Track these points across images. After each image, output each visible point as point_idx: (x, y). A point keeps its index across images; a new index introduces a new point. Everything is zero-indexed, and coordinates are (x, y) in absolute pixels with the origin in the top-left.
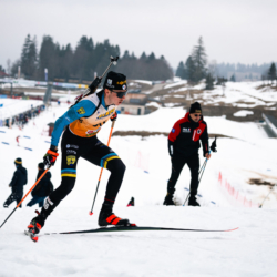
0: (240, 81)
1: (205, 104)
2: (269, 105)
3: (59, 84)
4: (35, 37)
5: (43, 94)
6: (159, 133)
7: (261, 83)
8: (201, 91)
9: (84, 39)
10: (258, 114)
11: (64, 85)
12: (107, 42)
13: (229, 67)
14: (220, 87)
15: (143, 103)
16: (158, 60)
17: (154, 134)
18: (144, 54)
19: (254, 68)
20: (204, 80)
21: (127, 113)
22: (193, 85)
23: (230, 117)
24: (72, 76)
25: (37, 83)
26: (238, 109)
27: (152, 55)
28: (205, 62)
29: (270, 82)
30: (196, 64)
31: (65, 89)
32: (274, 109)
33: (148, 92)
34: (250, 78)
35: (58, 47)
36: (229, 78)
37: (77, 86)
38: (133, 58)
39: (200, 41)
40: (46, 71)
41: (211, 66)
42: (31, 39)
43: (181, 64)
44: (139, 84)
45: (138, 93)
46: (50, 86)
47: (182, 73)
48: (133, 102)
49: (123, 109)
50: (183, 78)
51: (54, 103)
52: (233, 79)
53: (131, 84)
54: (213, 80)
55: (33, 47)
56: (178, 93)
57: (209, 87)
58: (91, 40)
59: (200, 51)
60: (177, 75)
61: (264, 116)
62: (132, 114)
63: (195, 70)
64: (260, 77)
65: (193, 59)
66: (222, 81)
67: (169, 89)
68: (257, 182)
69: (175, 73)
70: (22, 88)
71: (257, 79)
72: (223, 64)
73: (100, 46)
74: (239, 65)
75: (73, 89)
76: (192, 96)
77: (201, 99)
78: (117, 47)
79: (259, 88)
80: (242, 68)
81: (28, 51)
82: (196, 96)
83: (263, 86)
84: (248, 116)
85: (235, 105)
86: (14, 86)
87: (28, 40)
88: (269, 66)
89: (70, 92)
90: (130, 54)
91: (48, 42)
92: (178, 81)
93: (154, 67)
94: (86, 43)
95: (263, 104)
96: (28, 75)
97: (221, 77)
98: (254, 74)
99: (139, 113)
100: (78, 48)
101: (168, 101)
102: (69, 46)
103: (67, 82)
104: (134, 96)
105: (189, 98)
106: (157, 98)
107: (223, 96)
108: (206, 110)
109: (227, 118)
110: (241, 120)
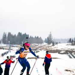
0: (62, 43)
1: (52, 50)
2: (69, 49)
3: (13, 45)
5: (8, 48)
6: (40, 58)
8: (51, 46)
9: (19, 33)
10: (67, 52)
11: (14, 45)
12: (25, 33)
13: (59, 40)
15: (36, 50)
18: (35, 37)
19: (65, 40)
20: (52, 43)
22: (49, 45)
24: (16, 43)
25: (7, 45)
27: (38, 37)
28: (52, 38)
29: (70, 43)
30: (50, 39)
31: (14, 46)
32: (71, 50)
33: (37, 47)
34: (65, 42)
35: (12, 35)
37: (18, 46)
38: (33, 38)
39: (51, 33)
40: (9, 42)
41: (54, 40)
42: (5, 33)
43: (46, 39)
45: (34, 47)
46: (10, 46)
47: (46, 41)
50: (46, 43)
51: (11, 50)
52: (60, 43)
53: (32, 45)
54: (54, 43)
55: (5, 35)
56: (45, 47)
57: (53, 45)
58: (21, 33)
59: (50, 35)
60: (45, 42)
61: (68, 52)
63: (49, 41)
66: (57, 43)
67: (43, 46)
68: (67, 70)
70: (3, 47)
71: (66, 43)
72: (57, 39)
73: (23, 35)
75: (16, 46)
76: (49, 48)
78: (28, 35)
80: (62, 40)
81: (4, 36)
82: (50, 48)
83: (68, 44)
84: (64, 53)
85: (60, 50)
88: (69, 39)
89: (16, 47)
90: (32, 37)
91: (9, 34)
93: (38, 40)
95: (68, 49)
96: (4, 43)
98: (65, 41)
100: (18, 35)
101: (42, 49)
102: (15, 35)
103: (15, 44)
105: (48, 48)
106: (39, 48)
107: (57, 47)
108: (52, 51)
109: (58, 53)
110: (62, 54)
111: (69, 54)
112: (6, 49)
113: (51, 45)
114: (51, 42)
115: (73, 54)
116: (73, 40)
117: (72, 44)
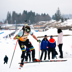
1: (62, 26)
3: (19, 25)
4: (10, 12)
5: (15, 28)
8: (60, 23)
9: (24, 11)
12: (31, 11)
13: (67, 15)
14: (65, 21)
15: (44, 28)
18: (42, 14)
21: (40, 31)
22: (58, 21)
25: (13, 25)
27: (45, 14)
28: (60, 14)
33: (45, 25)
35: (17, 14)
39: (58, 8)
40: (15, 21)
42: (9, 13)
43: (53, 16)
44: (42, 22)
45: (42, 25)
47: (54, 18)
48: (41, 28)
49: (39, 30)
52: (69, 19)
53: (40, 23)
54: (63, 19)
55: (10, 15)
56: (53, 24)
57: (63, 22)
58: (26, 11)
59: (58, 11)
62: (41, 31)
65: (57, 14)
66: (66, 19)
67: (51, 23)
69: (52, 19)
73: (29, 13)
74: (70, 14)
77: (60, 25)
78: (34, 12)
81: (8, 16)
82: (59, 24)
85: (70, 26)
86: (6, 26)
87: (8, 13)
90: (38, 14)
92: (53, 21)
93: (45, 17)
94: (25, 12)
96: (9, 23)
99: (43, 31)
100: (23, 14)
101: (51, 27)
102: (20, 14)
103: (21, 24)
104: (41, 26)
105: (57, 25)
106: (48, 26)
107: (67, 24)
108: (63, 28)
109: (69, 30)
112: (12, 29)
113: (60, 21)
114: (60, 18)
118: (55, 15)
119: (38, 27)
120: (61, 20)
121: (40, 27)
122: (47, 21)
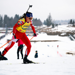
0: (62, 25)
1: (52, 32)
2: (71, 31)
3: (10, 28)
4: (2, 15)
5: (5, 32)
6: (39, 41)
7: (68, 25)
9: (16, 15)
13: (59, 21)
14: (56, 27)
16: (38, 20)
17: (38, 41)
19: (66, 21)
20: (52, 25)
21: (30, 36)
22: (48, 27)
23: (60, 35)
25: (3, 28)
26: (62, 33)
27: (36, 19)
28: (52, 20)
29: (71, 25)
30: (49, 21)
32: (72, 32)
34: (65, 24)
35: (9, 18)
36: (59, 24)
39: (50, 14)
40: (6, 25)
41: (54, 21)
43: (45, 21)
46: (7, 29)
47: (45, 23)
48: (31, 33)
49: (28, 35)
50: (45, 25)
51: (8, 34)
52: (60, 25)
54: (54, 25)
55: (2, 18)
57: (53, 27)
58: (18, 15)
59: (50, 17)
61: (69, 34)
62: (31, 36)
63: (49, 23)
64: (68, 23)
65: (48, 19)
66: (57, 25)
67: (42, 28)
68: (68, 53)
69: (43, 24)
71: (67, 24)
72: (57, 20)
74: (61, 20)
76: (48, 30)
77: (51, 31)
79: (68, 27)
80: (62, 21)
81: (0, 19)
82: (49, 30)
83: (69, 26)
84: (65, 35)
85: (61, 32)
88: (70, 20)
91: (6, 16)
92: (44, 26)
95: (69, 31)
97: (56, 24)
98: (66, 23)
100: (15, 18)
101: (42, 32)
102: (12, 17)
103: (12, 27)
105: (47, 31)
106: (38, 31)
107: (57, 29)
108: (52, 34)
110: (63, 36)
111: (71, 36)
112: (2, 33)
115: (74, 36)
116: (74, 21)
117: (73, 25)
118: (46, 21)
119: (28, 32)
120: (52, 26)
121: (30, 31)
122: (38, 26)
